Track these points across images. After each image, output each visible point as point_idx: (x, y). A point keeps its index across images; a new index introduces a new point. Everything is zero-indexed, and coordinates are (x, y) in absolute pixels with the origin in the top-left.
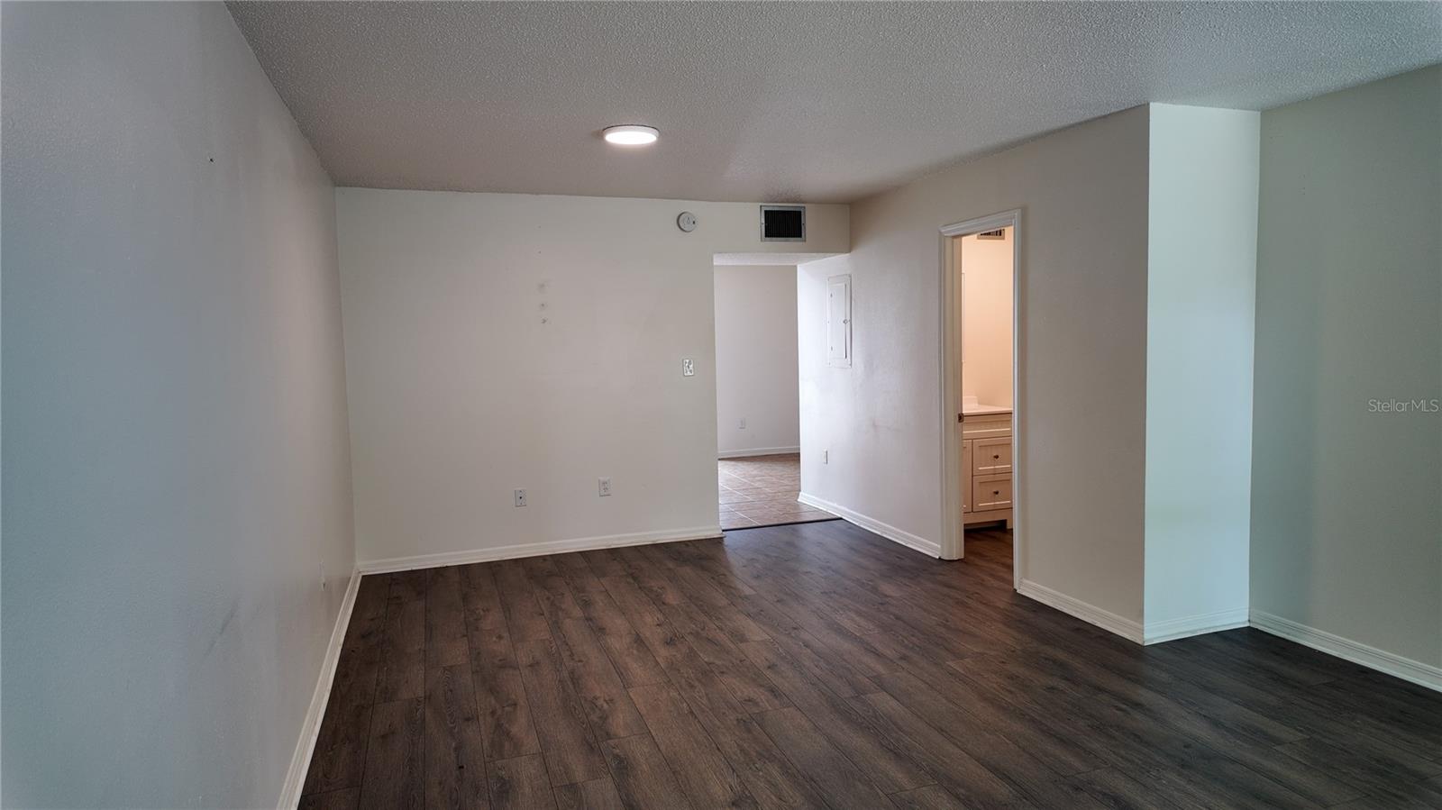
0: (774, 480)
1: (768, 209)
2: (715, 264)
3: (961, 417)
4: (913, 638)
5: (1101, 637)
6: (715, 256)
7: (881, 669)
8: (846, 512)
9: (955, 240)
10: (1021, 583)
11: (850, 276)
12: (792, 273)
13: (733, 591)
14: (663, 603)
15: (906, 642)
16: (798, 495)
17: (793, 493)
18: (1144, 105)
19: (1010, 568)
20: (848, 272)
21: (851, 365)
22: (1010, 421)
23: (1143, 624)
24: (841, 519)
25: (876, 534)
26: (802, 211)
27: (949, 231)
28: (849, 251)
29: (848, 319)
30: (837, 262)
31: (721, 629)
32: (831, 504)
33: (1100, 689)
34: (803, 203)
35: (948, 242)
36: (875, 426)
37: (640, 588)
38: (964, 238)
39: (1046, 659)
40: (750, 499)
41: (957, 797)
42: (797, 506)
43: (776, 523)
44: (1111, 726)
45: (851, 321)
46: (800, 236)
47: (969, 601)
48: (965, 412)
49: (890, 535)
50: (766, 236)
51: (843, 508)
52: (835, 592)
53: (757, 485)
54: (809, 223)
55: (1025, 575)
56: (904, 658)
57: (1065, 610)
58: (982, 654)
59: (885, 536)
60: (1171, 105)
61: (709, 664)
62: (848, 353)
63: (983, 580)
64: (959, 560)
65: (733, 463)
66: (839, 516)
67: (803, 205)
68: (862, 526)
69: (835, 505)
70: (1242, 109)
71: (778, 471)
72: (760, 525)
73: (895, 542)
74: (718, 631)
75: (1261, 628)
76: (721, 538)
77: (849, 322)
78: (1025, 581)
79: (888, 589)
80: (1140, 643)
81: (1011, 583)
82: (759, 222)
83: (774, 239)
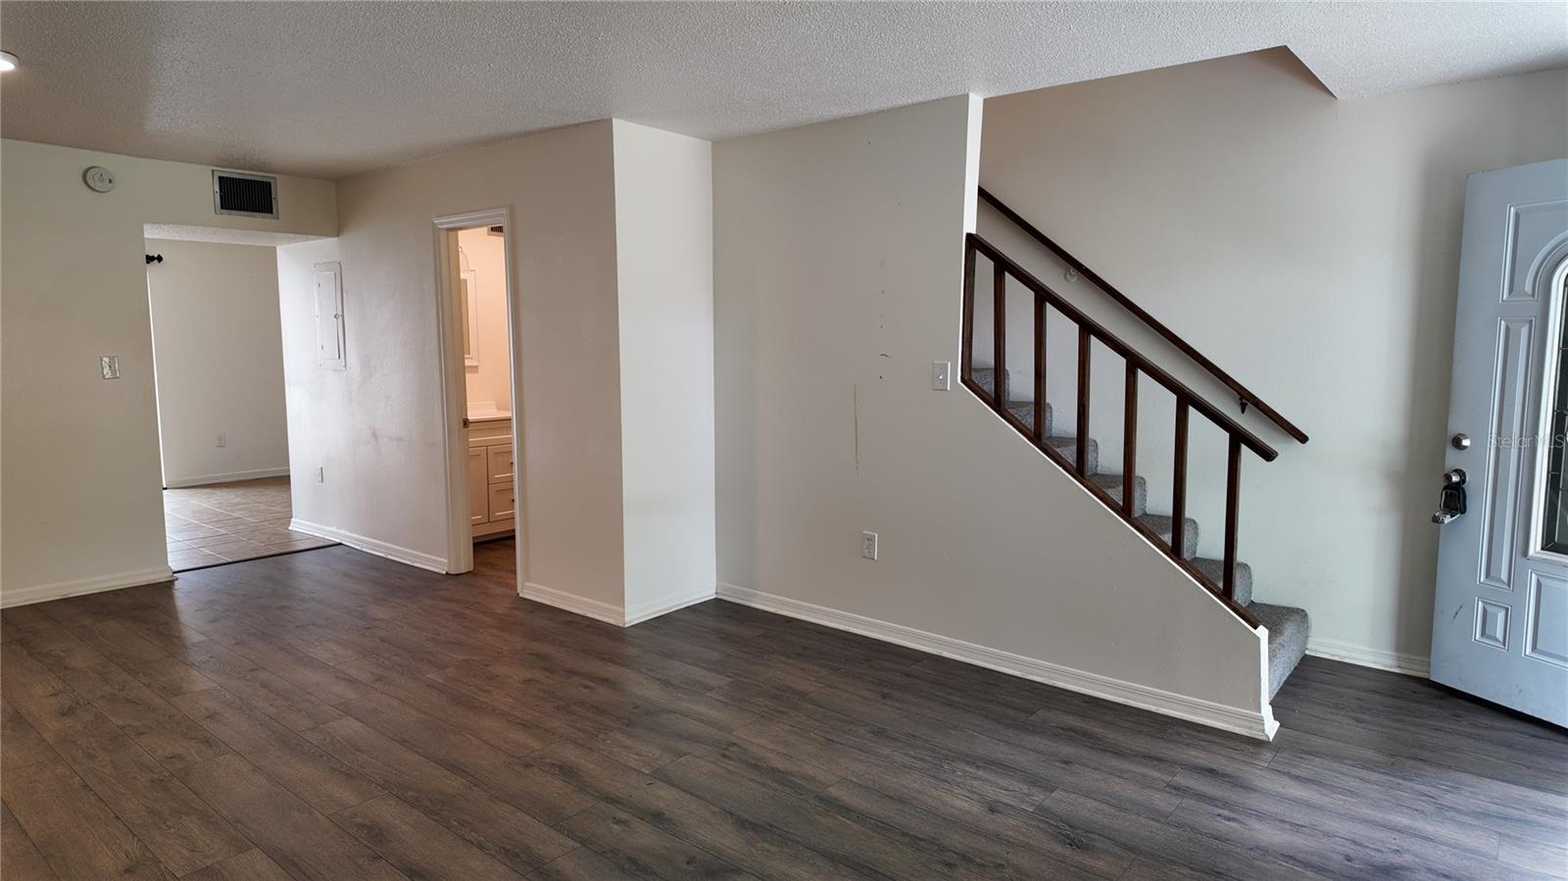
0: (263, 507)
1: (222, 175)
2: (146, 236)
3: (466, 423)
4: (397, 658)
5: (589, 626)
6: (145, 226)
7: (350, 694)
8: (346, 536)
9: (451, 233)
10: (523, 587)
11: (340, 264)
12: (271, 255)
13: (175, 640)
14: (66, 668)
15: (387, 663)
16: (289, 522)
17: (283, 521)
18: (607, 120)
19: (514, 572)
20: (337, 259)
21: (345, 366)
22: (510, 427)
23: (624, 607)
24: (341, 544)
25: (381, 557)
26: (272, 181)
27: (443, 222)
28: (338, 236)
29: (340, 313)
30: (325, 247)
31: (149, 686)
32: (329, 528)
33: (573, 673)
34: (273, 172)
35: (443, 235)
36: (375, 436)
37: (31, 655)
38: (460, 232)
39: (530, 654)
40: (223, 531)
41: (406, 801)
42: (288, 536)
43: (255, 556)
44: (575, 704)
45: (343, 315)
46: (272, 212)
47: (467, 612)
48: (471, 417)
49: (395, 556)
50: (222, 208)
51: (343, 532)
52: (313, 625)
53: (236, 515)
54: (282, 196)
55: (527, 579)
56: (380, 679)
57: (562, 607)
58: (467, 661)
59: (389, 557)
60: (632, 124)
61: (122, 727)
62: (342, 352)
63: (488, 589)
64: (468, 572)
65: (206, 491)
66: (338, 541)
67: (274, 175)
68: (364, 550)
69: (334, 529)
70: (693, 136)
71: (267, 497)
72: (230, 560)
73: (400, 563)
74: (144, 688)
75: (724, 598)
76: (173, 581)
77: (340, 316)
78: (528, 584)
79: (380, 612)
80: (621, 625)
81: (515, 588)
82: (211, 192)
83: (234, 212)
